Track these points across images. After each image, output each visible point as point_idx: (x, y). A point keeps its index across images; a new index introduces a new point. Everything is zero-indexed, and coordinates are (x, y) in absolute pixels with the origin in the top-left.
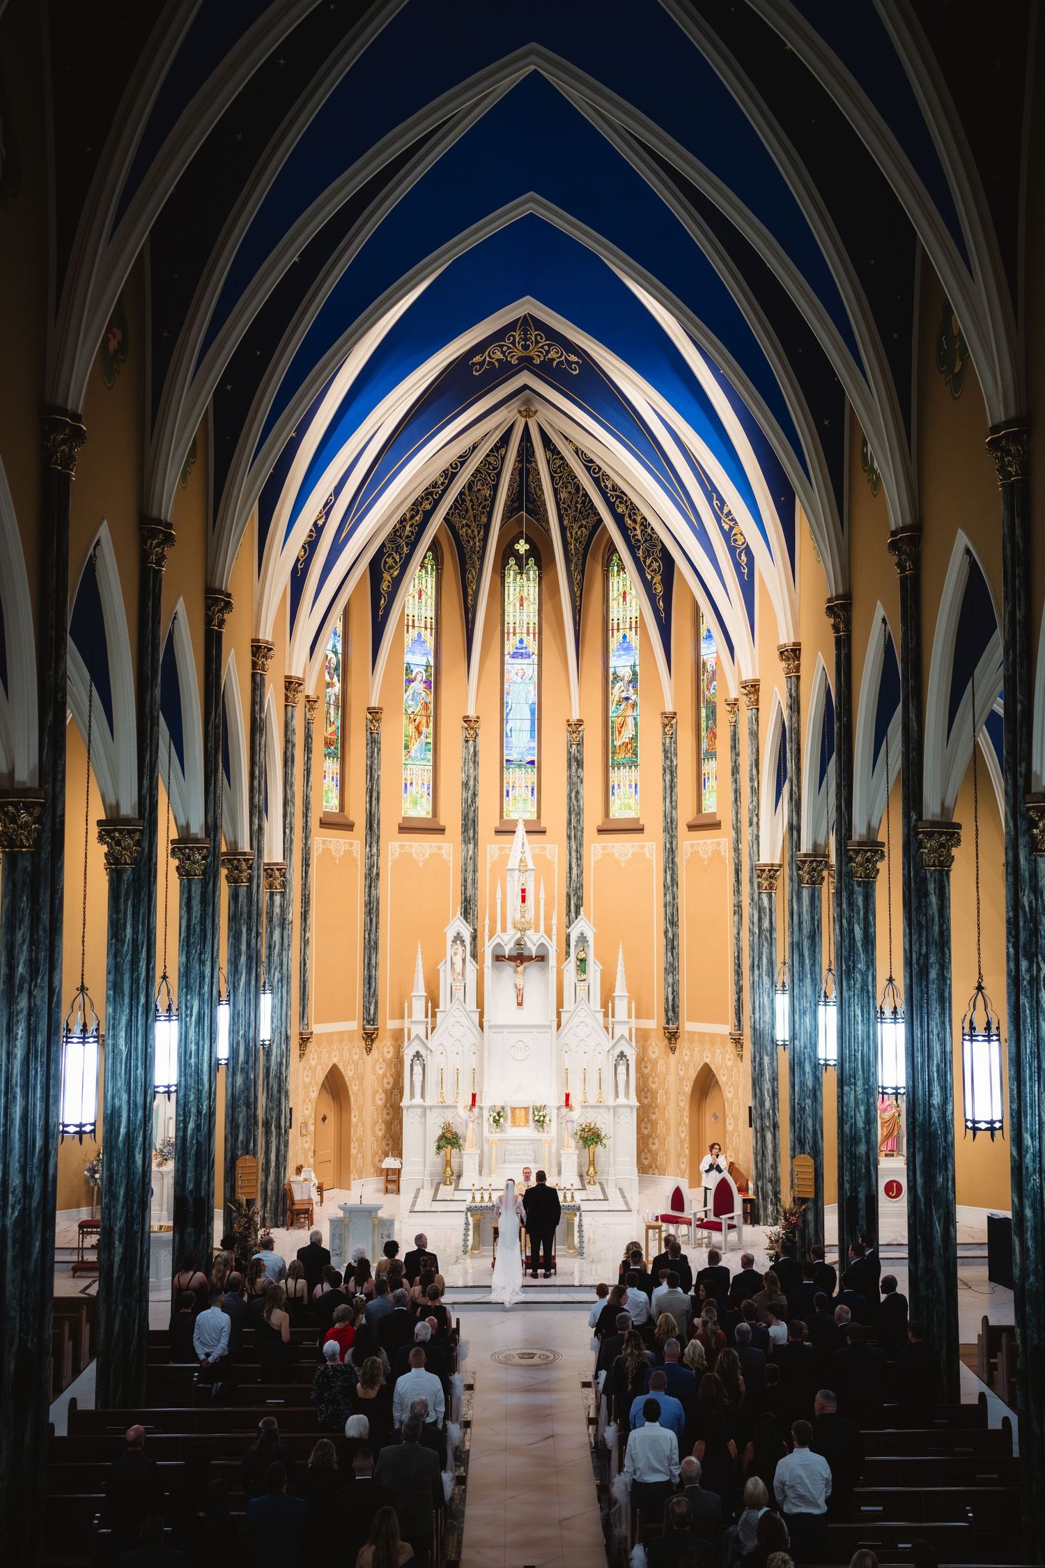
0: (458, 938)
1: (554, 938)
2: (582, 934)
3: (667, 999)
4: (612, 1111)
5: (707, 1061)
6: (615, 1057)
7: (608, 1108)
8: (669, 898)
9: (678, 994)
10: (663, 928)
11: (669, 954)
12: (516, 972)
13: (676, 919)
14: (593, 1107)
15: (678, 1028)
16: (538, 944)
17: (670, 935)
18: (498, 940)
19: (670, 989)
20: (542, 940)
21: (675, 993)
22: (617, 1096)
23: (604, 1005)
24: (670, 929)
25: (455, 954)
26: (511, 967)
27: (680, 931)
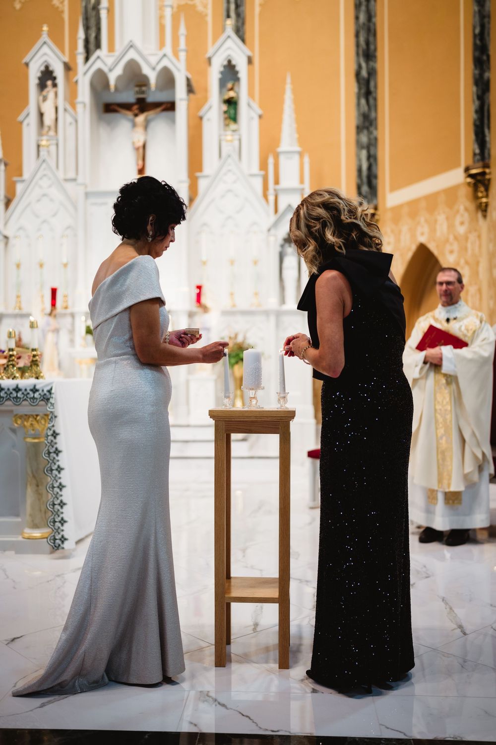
0: (47, 76)
1: (182, 55)
2: (229, 62)
3: (360, 171)
4: (273, 319)
5: (423, 239)
6: (280, 241)
7: (267, 313)
8: (362, 17)
9: (375, 159)
10: (353, 67)
11: (363, 101)
12: (134, 125)
13: (372, 47)
14: (245, 313)
15: (376, 208)
16: (159, 67)
17: (364, 73)
18: (98, 65)
19: (364, 153)
20: (165, 63)
21: (372, 158)
22: (283, 301)
23: (263, 166)
24: (364, 65)
25: (45, 99)
26: (128, 120)
27: (378, 66)
